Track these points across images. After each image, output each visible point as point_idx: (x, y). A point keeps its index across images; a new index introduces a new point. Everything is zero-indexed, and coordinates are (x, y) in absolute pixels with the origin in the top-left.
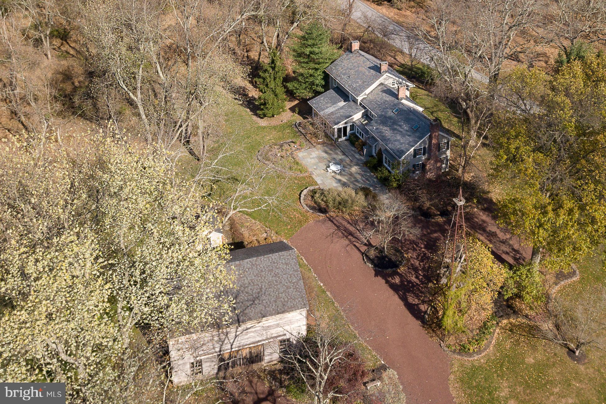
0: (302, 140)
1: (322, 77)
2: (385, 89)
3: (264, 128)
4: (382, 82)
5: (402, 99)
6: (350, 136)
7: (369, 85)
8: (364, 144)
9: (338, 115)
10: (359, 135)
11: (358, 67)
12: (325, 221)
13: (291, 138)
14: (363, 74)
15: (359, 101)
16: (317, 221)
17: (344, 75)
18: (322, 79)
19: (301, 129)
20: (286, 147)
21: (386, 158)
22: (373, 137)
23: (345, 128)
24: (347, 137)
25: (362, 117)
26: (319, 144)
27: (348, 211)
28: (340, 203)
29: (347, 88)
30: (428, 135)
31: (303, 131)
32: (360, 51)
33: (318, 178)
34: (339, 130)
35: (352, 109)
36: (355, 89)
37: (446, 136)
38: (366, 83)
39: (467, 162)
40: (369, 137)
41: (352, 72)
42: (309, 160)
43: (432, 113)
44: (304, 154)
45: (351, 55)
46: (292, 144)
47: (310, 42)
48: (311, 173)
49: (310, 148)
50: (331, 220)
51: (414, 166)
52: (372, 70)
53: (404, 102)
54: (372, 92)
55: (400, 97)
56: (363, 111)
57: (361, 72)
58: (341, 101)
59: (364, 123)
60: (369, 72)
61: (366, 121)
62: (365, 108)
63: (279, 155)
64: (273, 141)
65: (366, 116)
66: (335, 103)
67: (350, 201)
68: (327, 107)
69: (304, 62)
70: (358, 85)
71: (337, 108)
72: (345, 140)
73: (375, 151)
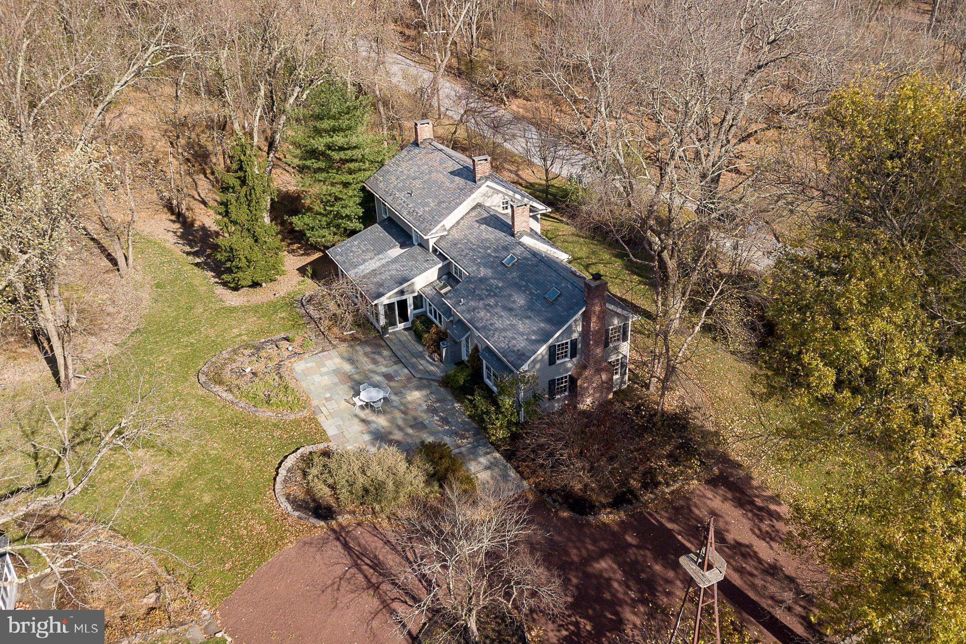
0: (310, 332)
1: (358, 200)
2: (486, 215)
3: (232, 310)
4: (480, 200)
5: (521, 236)
6: (413, 322)
7: (450, 209)
8: (442, 336)
9: (386, 276)
10: (432, 317)
11: (430, 172)
12: (324, 541)
13: (284, 330)
14: (440, 187)
15: (431, 243)
16: (305, 543)
17: (400, 190)
18: (360, 204)
19: (311, 309)
20: (271, 350)
21: (487, 368)
22: (460, 321)
23: (403, 304)
24: (408, 324)
25: (439, 278)
26: (343, 340)
27: (387, 510)
28: (366, 491)
29: (406, 217)
30: (580, 313)
31: (315, 314)
32: (435, 143)
33: (331, 421)
34: (390, 307)
35: (416, 260)
36: (421, 219)
37: (619, 311)
38: (444, 205)
39: (671, 370)
40: (451, 321)
41: (417, 184)
42: (317, 379)
43: (587, 267)
44: (309, 365)
45: (417, 151)
46: (284, 344)
47: (326, 124)
48: (316, 411)
49: (323, 351)
50: (341, 536)
51: (552, 383)
52: (457, 178)
53: (527, 240)
54: (458, 223)
55: (517, 228)
56: (440, 265)
57: (435, 182)
58: (394, 246)
59: (443, 291)
60: (452, 182)
61: (449, 288)
62: (442, 257)
63: (248, 370)
64: (245, 337)
65: (448, 275)
66: (380, 251)
67: (390, 486)
68: (364, 261)
69: (320, 170)
70: (427, 209)
71: (384, 262)
72: (405, 329)
73: (467, 351)
